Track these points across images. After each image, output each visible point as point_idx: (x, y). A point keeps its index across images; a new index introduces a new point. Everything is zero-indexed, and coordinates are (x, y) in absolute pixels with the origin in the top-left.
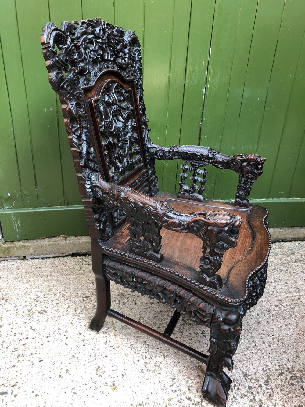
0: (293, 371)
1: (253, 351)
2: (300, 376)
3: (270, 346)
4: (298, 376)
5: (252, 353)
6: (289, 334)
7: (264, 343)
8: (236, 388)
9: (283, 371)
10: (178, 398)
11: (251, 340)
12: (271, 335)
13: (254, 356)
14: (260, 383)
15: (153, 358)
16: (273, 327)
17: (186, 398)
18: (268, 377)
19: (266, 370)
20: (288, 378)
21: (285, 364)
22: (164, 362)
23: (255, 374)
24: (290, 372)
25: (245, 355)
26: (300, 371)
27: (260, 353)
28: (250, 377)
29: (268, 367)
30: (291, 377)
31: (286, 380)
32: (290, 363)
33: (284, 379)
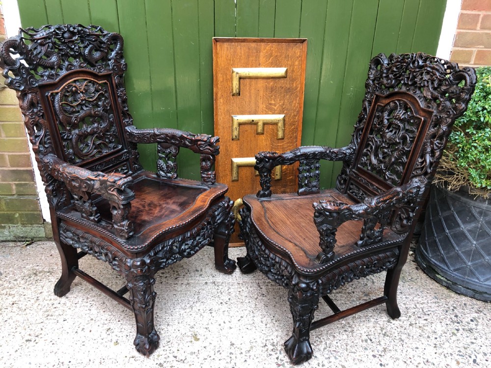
0: (277, 345)
3: (266, 325)
8: (219, 353)
9: (267, 344)
10: (166, 356)
21: (272, 339)
22: (166, 329)
23: (241, 344)
24: (273, 345)
28: (235, 346)
30: (272, 350)
31: (267, 351)
32: (277, 339)
33: (265, 350)
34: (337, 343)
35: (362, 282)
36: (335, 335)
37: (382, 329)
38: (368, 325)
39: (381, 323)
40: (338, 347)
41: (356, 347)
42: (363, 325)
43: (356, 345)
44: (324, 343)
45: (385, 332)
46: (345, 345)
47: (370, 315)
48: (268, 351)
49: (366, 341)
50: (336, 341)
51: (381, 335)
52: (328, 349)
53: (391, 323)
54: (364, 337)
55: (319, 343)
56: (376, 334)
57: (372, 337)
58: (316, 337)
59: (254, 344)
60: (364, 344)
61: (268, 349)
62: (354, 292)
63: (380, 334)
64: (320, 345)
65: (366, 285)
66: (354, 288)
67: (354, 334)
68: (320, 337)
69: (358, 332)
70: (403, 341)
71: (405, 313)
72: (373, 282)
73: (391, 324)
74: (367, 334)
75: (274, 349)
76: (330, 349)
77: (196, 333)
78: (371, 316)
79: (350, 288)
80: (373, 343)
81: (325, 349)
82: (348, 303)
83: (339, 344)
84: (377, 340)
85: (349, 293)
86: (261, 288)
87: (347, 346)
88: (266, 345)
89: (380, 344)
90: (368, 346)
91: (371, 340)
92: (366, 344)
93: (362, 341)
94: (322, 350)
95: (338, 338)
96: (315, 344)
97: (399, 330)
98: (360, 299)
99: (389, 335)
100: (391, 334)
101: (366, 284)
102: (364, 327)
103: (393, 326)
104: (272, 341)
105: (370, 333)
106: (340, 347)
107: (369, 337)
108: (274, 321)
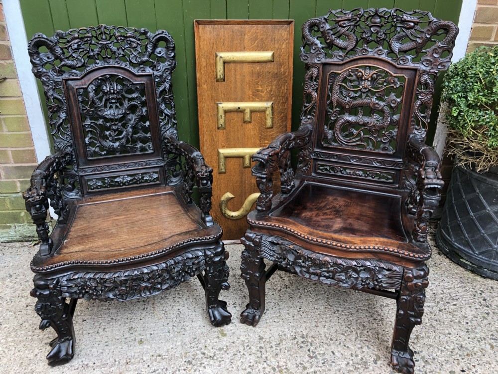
0: (307, 337)
1: (275, 320)
2: (312, 341)
3: (293, 317)
4: (310, 341)
5: (274, 321)
6: (316, 307)
7: (288, 314)
8: (248, 348)
9: (297, 337)
10: (194, 353)
11: (278, 311)
12: (298, 308)
13: (275, 324)
14: (271, 345)
15: (182, 322)
16: (303, 301)
17: (201, 353)
18: (281, 341)
19: (281, 336)
20: (299, 342)
21: (301, 331)
22: (191, 326)
23: (270, 337)
24: (303, 337)
25: (267, 323)
26: (314, 338)
27: (281, 322)
28: (264, 340)
29: (284, 333)
30: (303, 342)
32: (306, 331)
33: (295, 342)
34: (368, 332)
36: (365, 324)
40: (369, 336)
41: (387, 335)
42: (392, 313)
44: (354, 333)
46: (376, 334)
50: (367, 330)
52: (359, 338)
55: (349, 333)
58: (345, 327)
59: (283, 337)
61: (298, 342)
64: (351, 335)
67: (384, 323)
68: (349, 327)
69: (388, 320)
70: (434, 327)
71: (433, 299)
81: (356, 339)
86: (284, 280)
88: (295, 338)
94: (354, 340)
95: (368, 327)
96: (346, 335)
97: (429, 317)
104: (301, 333)
108: (301, 313)
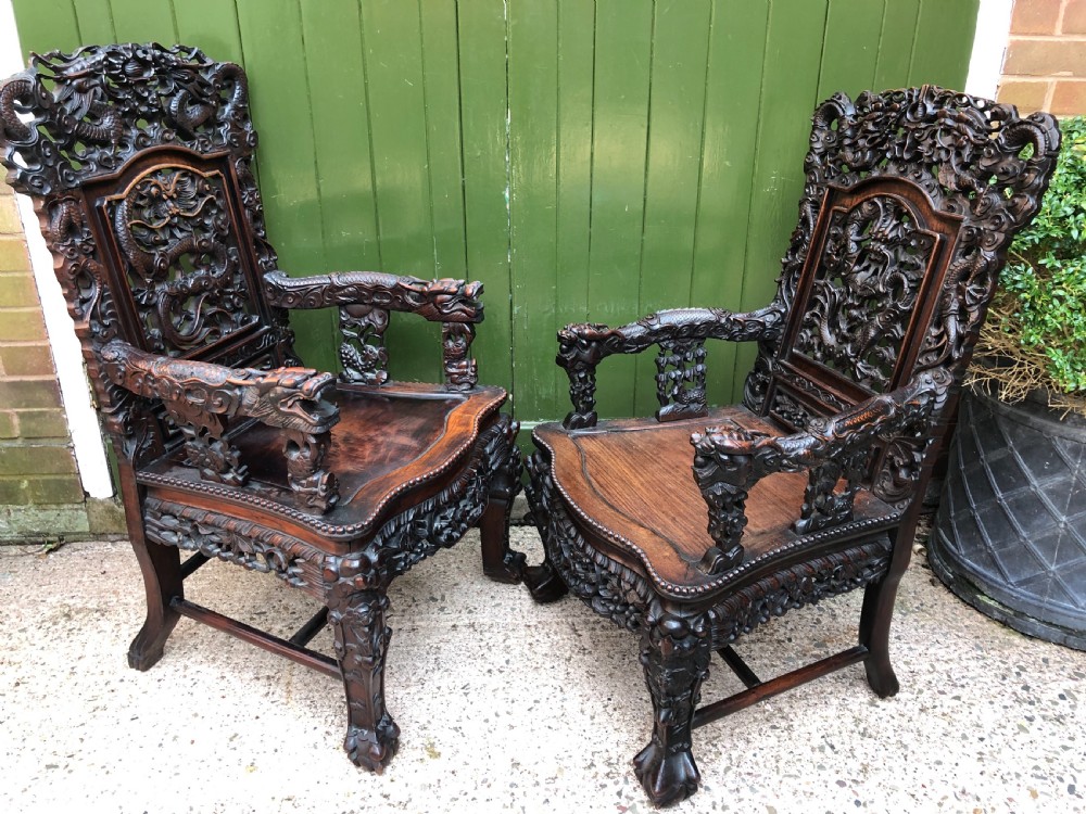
0: (618, 764)
1: (552, 725)
2: (628, 772)
3: (592, 718)
4: (623, 771)
5: (549, 727)
7: (582, 711)
8: (485, 785)
9: (595, 763)
10: (365, 795)
11: (559, 705)
12: (605, 699)
13: (549, 732)
14: (537, 779)
16: (618, 684)
17: (380, 795)
18: (560, 771)
19: (561, 759)
20: (600, 774)
21: (607, 751)
23: (537, 763)
24: (610, 764)
27: (564, 729)
28: (521, 769)
29: (569, 753)
30: (608, 775)
31: (595, 777)
32: (618, 750)
33: (591, 775)
34: (755, 755)
35: (809, 617)
36: (750, 737)
37: (857, 721)
38: (824, 714)
39: (855, 707)
40: (757, 764)
41: (798, 763)
42: (814, 713)
43: (799, 760)
44: (724, 756)
45: (865, 729)
46: (773, 760)
47: (829, 690)
48: (599, 777)
49: (822, 749)
50: (753, 752)
51: (856, 735)
52: (734, 768)
53: (878, 706)
54: (817, 741)
55: (713, 757)
56: (844, 734)
57: (835, 741)
58: (706, 744)
59: (566, 762)
60: (817, 756)
61: (597, 773)
62: (790, 640)
63: (852, 732)
64: (717, 762)
65: (819, 621)
66: (792, 629)
67: (794, 735)
68: (715, 742)
69: (803, 729)
70: (906, 747)
71: (908, 684)
72: (834, 616)
73: (877, 710)
74: (823, 733)
75: (611, 772)
76: (739, 770)
77: (432, 741)
78: (831, 693)
79: (782, 630)
80: (836, 753)
81: (727, 769)
82: (778, 663)
83: (759, 757)
84: (848, 747)
85: (779, 642)
86: (580, 635)
87: (777, 761)
88: (592, 765)
89: (854, 757)
90: (825, 760)
91: (832, 747)
92: (822, 755)
93: (813, 750)
94: (722, 773)
95: (757, 744)
96: (705, 760)
97: (896, 723)
98: (805, 655)
99: (874, 734)
100: (878, 732)
101: (817, 620)
102: (816, 717)
103: (882, 714)
104: (606, 755)
105: (830, 732)
106: (762, 765)
107: (828, 739)
108: (610, 709)
